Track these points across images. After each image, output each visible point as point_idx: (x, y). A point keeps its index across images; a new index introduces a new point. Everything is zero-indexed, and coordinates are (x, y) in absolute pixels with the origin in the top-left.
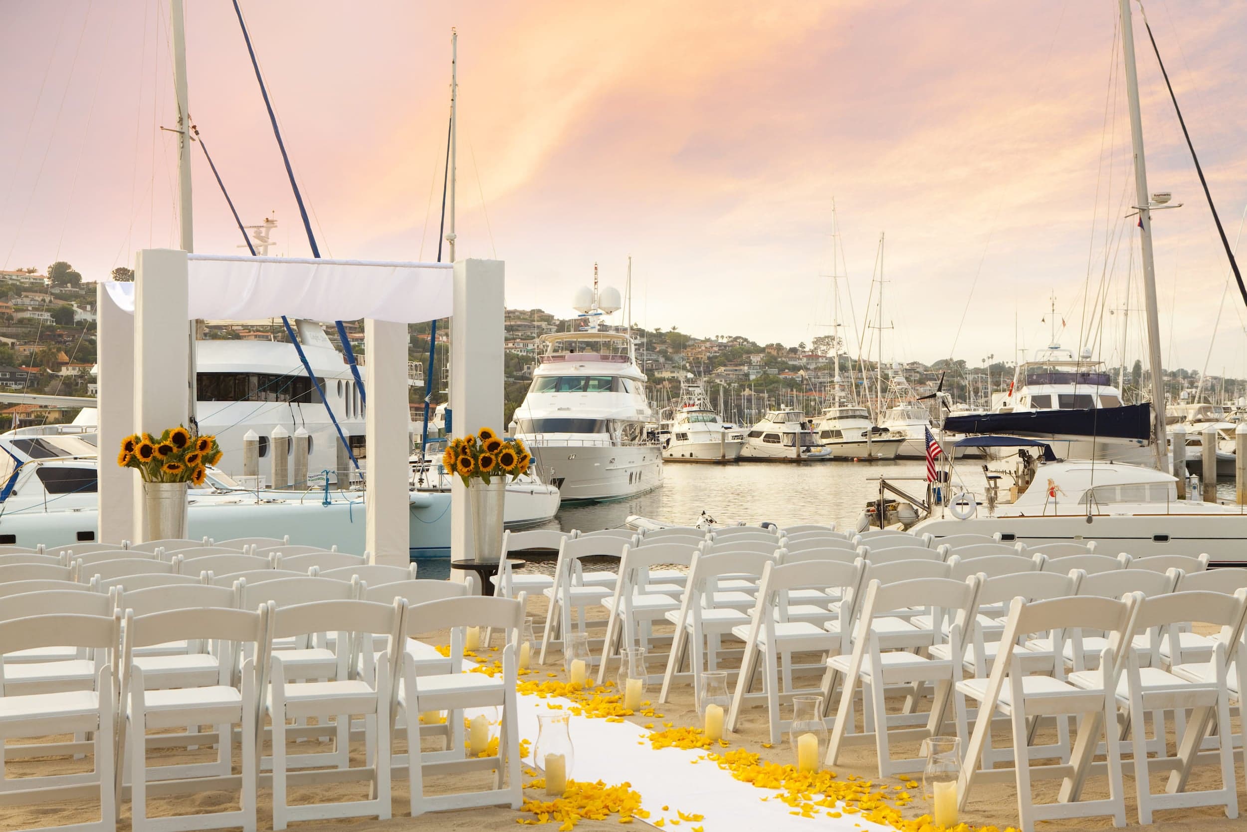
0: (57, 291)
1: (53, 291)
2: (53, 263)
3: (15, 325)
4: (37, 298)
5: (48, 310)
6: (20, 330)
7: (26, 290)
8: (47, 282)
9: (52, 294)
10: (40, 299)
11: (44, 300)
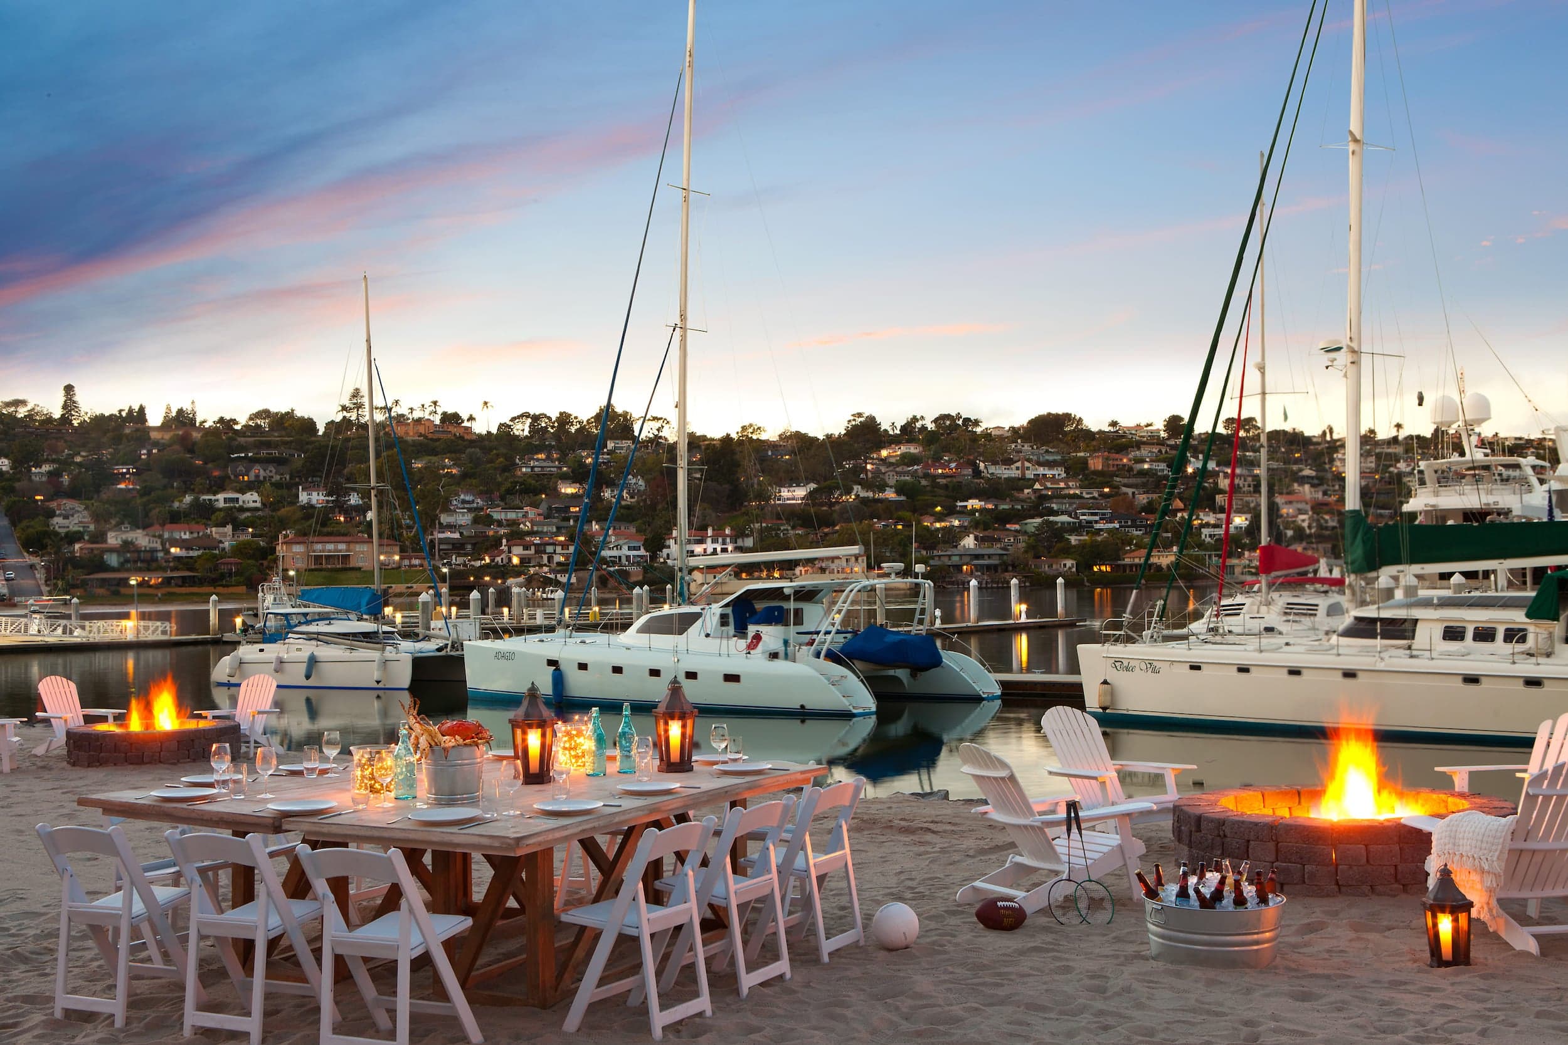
0: (1171, 442)
1: (1169, 442)
2: (1167, 417)
3: (1135, 476)
4: (1154, 450)
5: (1163, 461)
6: (1139, 480)
7: (1144, 443)
8: (1163, 434)
9: (1168, 445)
10: (1156, 451)
11: (1160, 451)
